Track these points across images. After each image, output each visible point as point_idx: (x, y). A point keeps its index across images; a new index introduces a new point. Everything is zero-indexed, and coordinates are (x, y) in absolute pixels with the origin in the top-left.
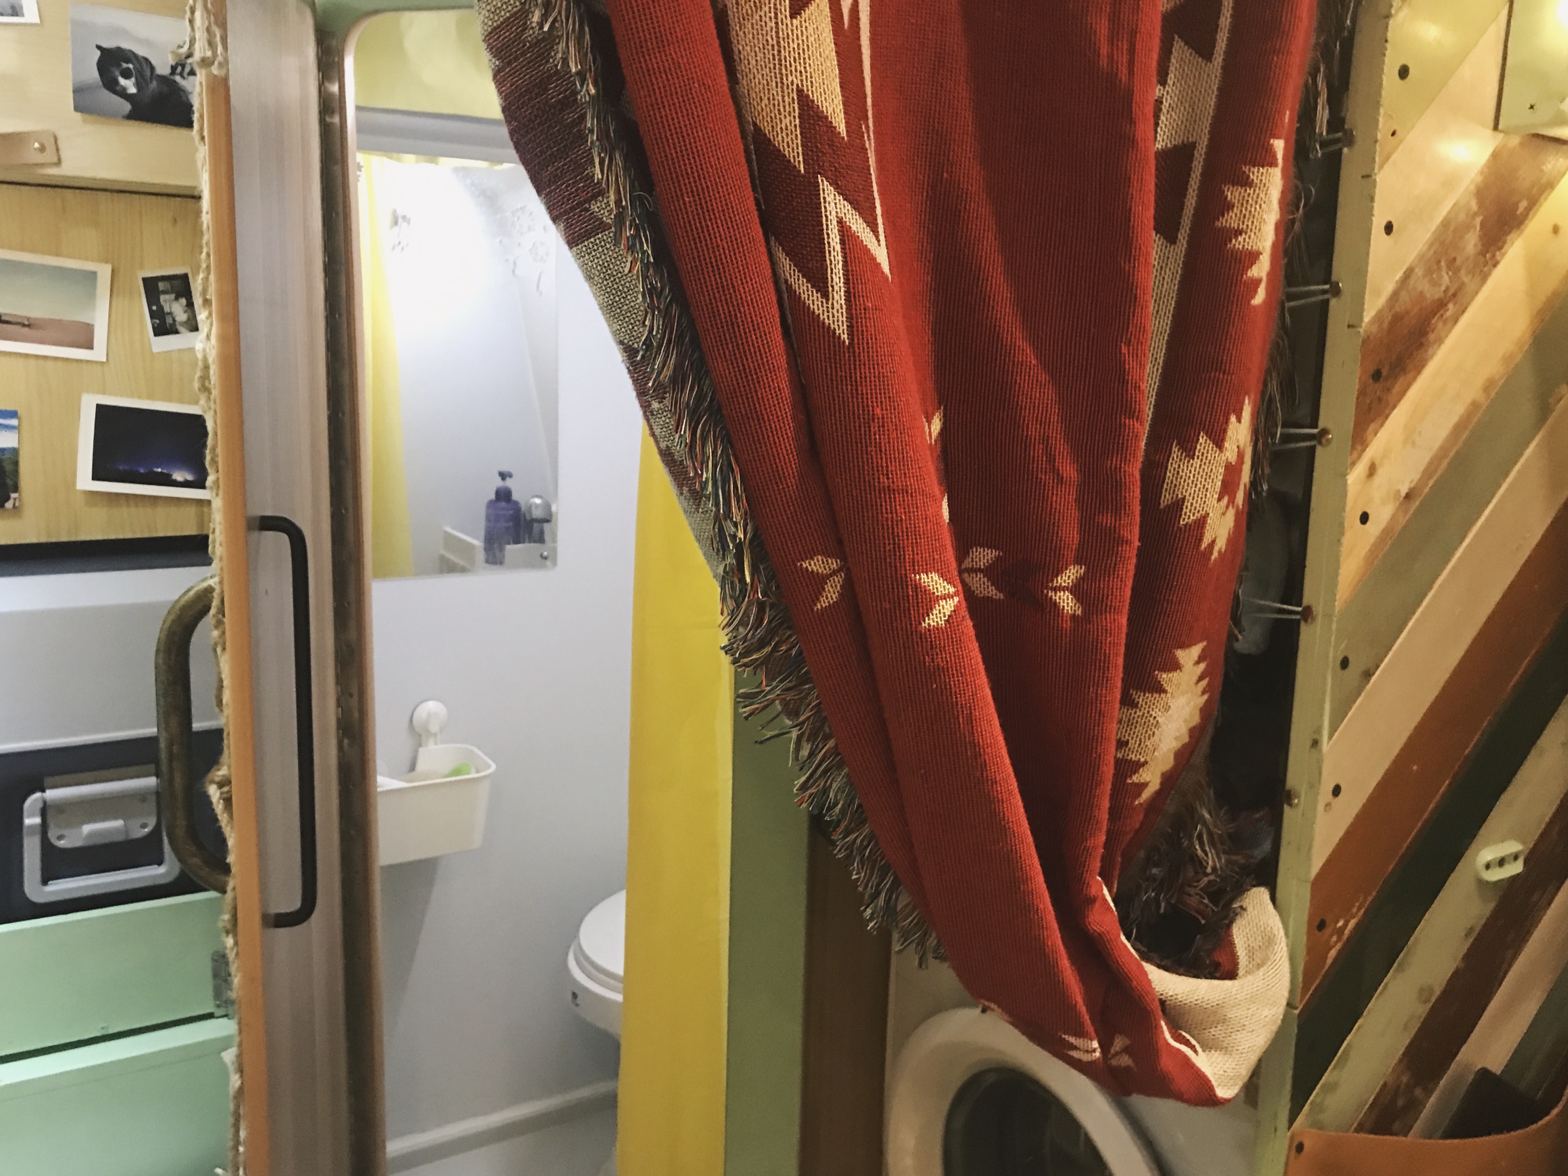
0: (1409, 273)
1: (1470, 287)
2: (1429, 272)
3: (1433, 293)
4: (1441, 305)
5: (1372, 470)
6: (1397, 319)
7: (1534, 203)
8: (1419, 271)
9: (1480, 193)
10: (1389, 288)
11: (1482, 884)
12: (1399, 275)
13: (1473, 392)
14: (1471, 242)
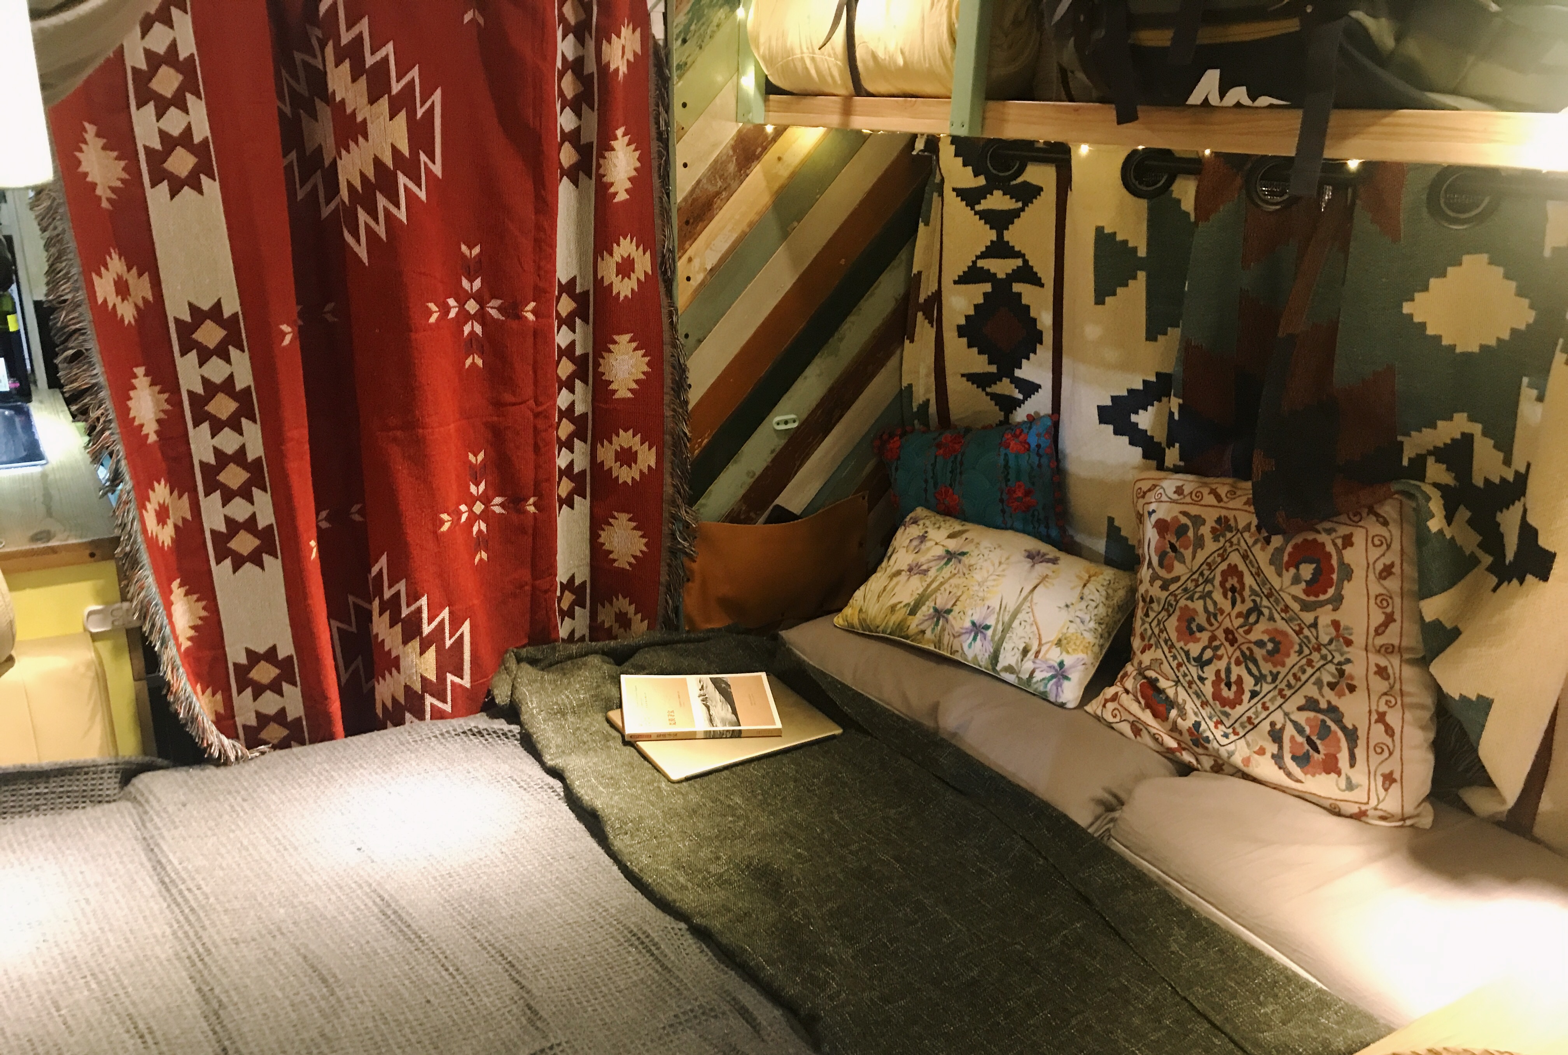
0: (699, 182)
1: (734, 185)
2: (709, 180)
3: (712, 189)
4: (718, 194)
5: (690, 260)
6: (694, 200)
7: (765, 149)
8: (704, 181)
9: (734, 148)
10: (688, 188)
11: (776, 431)
12: (694, 183)
13: (743, 226)
14: (732, 167)
